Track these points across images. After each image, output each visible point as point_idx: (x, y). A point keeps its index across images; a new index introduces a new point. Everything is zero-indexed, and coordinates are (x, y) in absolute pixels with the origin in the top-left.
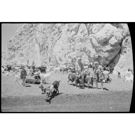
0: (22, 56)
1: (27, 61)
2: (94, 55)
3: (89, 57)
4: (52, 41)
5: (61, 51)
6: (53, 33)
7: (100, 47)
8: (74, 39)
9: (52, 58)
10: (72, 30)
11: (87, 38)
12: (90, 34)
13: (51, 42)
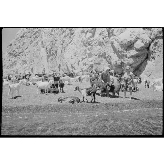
0: (25, 63)
1: (31, 69)
2: (116, 62)
3: (110, 63)
4: (62, 44)
5: (73, 57)
6: (63, 35)
7: (123, 52)
8: (91, 42)
9: (62, 65)
10: (88, 31)
11: (107, 42)
12: (110, 36)
13: (61, 46)
